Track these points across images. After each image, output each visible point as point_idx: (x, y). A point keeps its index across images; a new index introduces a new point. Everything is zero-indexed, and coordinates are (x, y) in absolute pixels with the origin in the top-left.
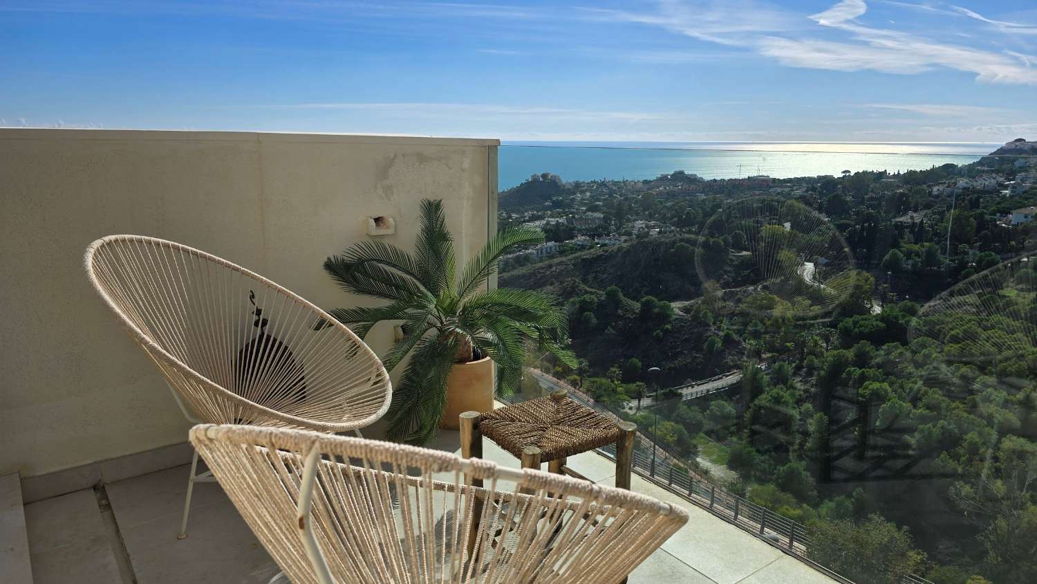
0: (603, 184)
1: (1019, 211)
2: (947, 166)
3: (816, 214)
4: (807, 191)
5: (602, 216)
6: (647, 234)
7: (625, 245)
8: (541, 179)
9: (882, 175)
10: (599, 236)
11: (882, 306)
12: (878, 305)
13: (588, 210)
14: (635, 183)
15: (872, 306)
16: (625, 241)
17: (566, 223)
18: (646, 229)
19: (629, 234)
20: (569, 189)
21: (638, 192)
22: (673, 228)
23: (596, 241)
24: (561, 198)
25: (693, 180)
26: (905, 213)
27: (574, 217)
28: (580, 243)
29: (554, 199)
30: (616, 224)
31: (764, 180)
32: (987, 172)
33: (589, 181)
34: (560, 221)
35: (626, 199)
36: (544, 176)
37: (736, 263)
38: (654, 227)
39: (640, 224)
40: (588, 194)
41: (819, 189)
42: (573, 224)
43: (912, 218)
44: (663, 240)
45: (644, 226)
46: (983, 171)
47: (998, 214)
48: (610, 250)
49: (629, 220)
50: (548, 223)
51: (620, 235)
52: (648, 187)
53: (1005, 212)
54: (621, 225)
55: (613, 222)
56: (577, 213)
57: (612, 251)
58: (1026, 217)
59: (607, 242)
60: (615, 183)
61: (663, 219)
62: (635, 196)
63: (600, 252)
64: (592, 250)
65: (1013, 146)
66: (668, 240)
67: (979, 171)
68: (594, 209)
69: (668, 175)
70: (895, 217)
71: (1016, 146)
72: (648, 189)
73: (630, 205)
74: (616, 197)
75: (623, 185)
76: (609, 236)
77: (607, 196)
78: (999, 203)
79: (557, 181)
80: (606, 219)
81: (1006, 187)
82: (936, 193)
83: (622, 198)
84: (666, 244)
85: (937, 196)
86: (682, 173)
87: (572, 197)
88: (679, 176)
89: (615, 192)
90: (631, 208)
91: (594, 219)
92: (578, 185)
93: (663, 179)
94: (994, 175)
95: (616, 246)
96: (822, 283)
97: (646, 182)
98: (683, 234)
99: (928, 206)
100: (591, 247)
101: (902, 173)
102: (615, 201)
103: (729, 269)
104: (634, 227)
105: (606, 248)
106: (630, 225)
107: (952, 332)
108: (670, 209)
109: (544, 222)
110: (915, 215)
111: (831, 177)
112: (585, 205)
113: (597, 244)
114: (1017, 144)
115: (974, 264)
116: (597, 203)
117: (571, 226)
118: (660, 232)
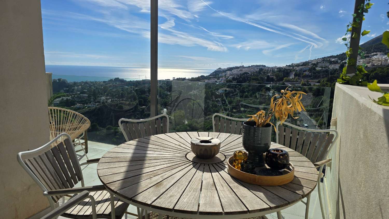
0: (86, 83)
1: (221, 89)
2: (202, 76)
3: (166, 92)
4: (162, 84)
5: (87, 95)
6: (107, 102)
7: (98, 106)
8: (58, 81)
9: (184, 79)
10: (87, 103)
11: (188, 121)
12: (187, 121)
13: (81, 93)
14: (100, 82)
15: (185, 122)
16: (98, 105)
17: (71, 99)
18: (106, 100)
19: (99, 102)
20: (71, 85)
21: (102, 85)
22: (116, 99)
23: (85, 105)
24: (68, 89)
25: (122, 81)
26: (191, 91)
27: (74, 96)
28: (78, 107)
29: (65, 89)
30: (93, 99)
31: (148, 81)
32: (212, 77)
33: (80, 82)
34: (68, 98)
35: (97, 88)
36: (59, 80)
37: (141, 111)
38: (109, 99)
39: (103, 98)
40: (80, 87)
41: (166, 83)
42: (74, 99)
43: (194, 92)
44: (113, 104)
45: (105, 99)
46: (212, 78)
47: (216, 90)
48: (92, 109)
49: (98, 97)
50: (63, 99)
51: (95, 103)
52: (105, 84)
53: (218, 89)
54: (95, 99)
55: (92, 98)
56: (76, 95)
57: (93, 109)
58: (223, 91)
59: (90, 106)
60: (91, 82)
61: (113, 96)
62: (100, 87)
63: (87, 110)
64: (84, 109)
65: (218, 70)
66: (115, 104)
67: (210, 78)
68: (83, 93)
69: (113, 79)
70: (189, 92)
71: (219, 70)
72: (106, 84)
73: (98, 91)
74: (92, 88)
75: (95, 83)
76: (91, 103)
77: (88, 88)
78: (216, 87)
79: (65, 81)
80: (89, 97)
81: (218, 82)
82: (200, 84)
83: (95, 88)
84: (114, 105)
85: (200, 85)
86: (118, 78)
87: (73, 88)
88: (117, 79)
89: (92, 86)
90: (99, 92)
91: (84, 97)
92: (75, 84)
93: (111, 80)
94: (214, 79)
95: (94, 107)
96: (170, 115)
97: (104, 82)
98: (120, 101)
99: (198, 88)
100: (84, 108)
101: (190, 78)
102: (92, 89)
103: (139, 113)
104: (101, 99)
105: (90, 108)
106: (99, 98)
107: (207, 127)
108: (115, 92)
109: (61, 99)
110: (195, 91)
111: (169, 80)
112: (79, 91)
113: (86, 107)
114: (219, 69)
115: (211, 106)
116: (84, 90)
117: (74, 100)
118: (112, 101)
